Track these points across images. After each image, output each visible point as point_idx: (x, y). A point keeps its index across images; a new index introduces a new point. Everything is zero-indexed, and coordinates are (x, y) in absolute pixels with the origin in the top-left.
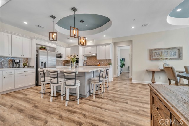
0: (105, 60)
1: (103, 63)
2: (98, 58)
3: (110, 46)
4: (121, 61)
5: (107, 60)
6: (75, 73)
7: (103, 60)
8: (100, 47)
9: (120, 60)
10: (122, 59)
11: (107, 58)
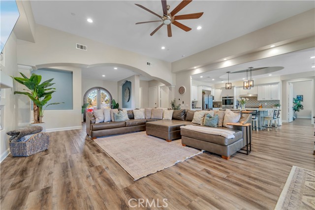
0: (270, 101)
1: (266, 104)
2: (259, 99)
3: (277, 85)
4: (294, 101)
5: (273, 101)
6: (256, 111)
7: (267, 101)
8: (263, 86)
9: (292, 99)
10: (296, 98)
11: (274, 99)
